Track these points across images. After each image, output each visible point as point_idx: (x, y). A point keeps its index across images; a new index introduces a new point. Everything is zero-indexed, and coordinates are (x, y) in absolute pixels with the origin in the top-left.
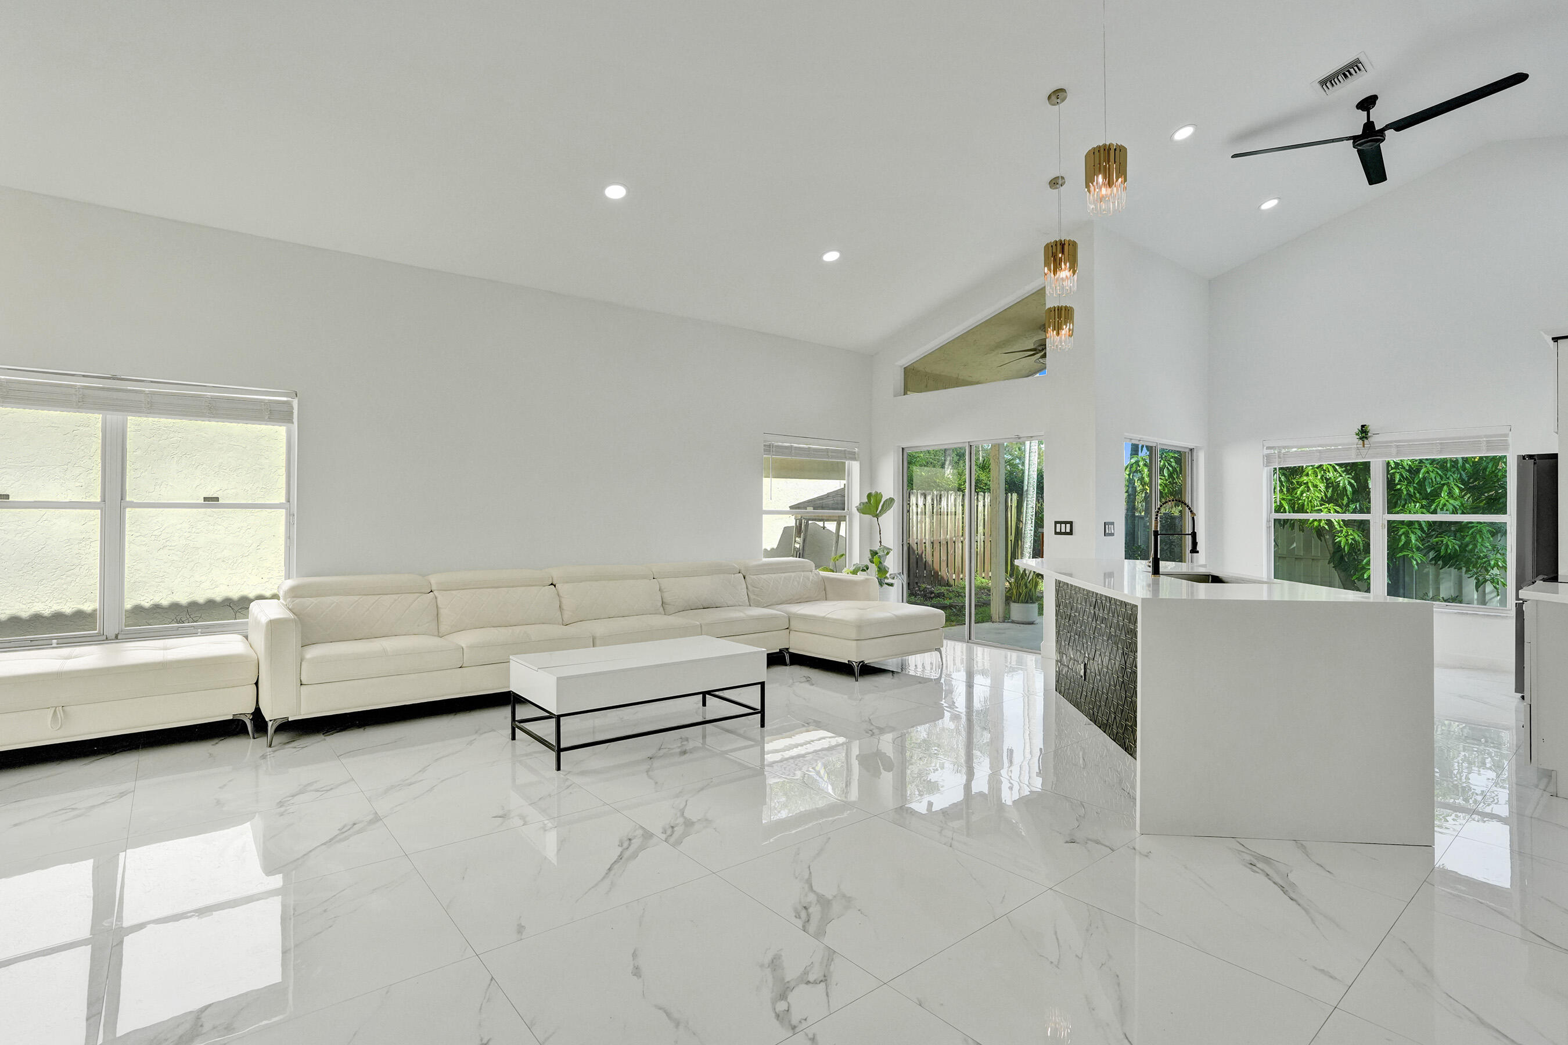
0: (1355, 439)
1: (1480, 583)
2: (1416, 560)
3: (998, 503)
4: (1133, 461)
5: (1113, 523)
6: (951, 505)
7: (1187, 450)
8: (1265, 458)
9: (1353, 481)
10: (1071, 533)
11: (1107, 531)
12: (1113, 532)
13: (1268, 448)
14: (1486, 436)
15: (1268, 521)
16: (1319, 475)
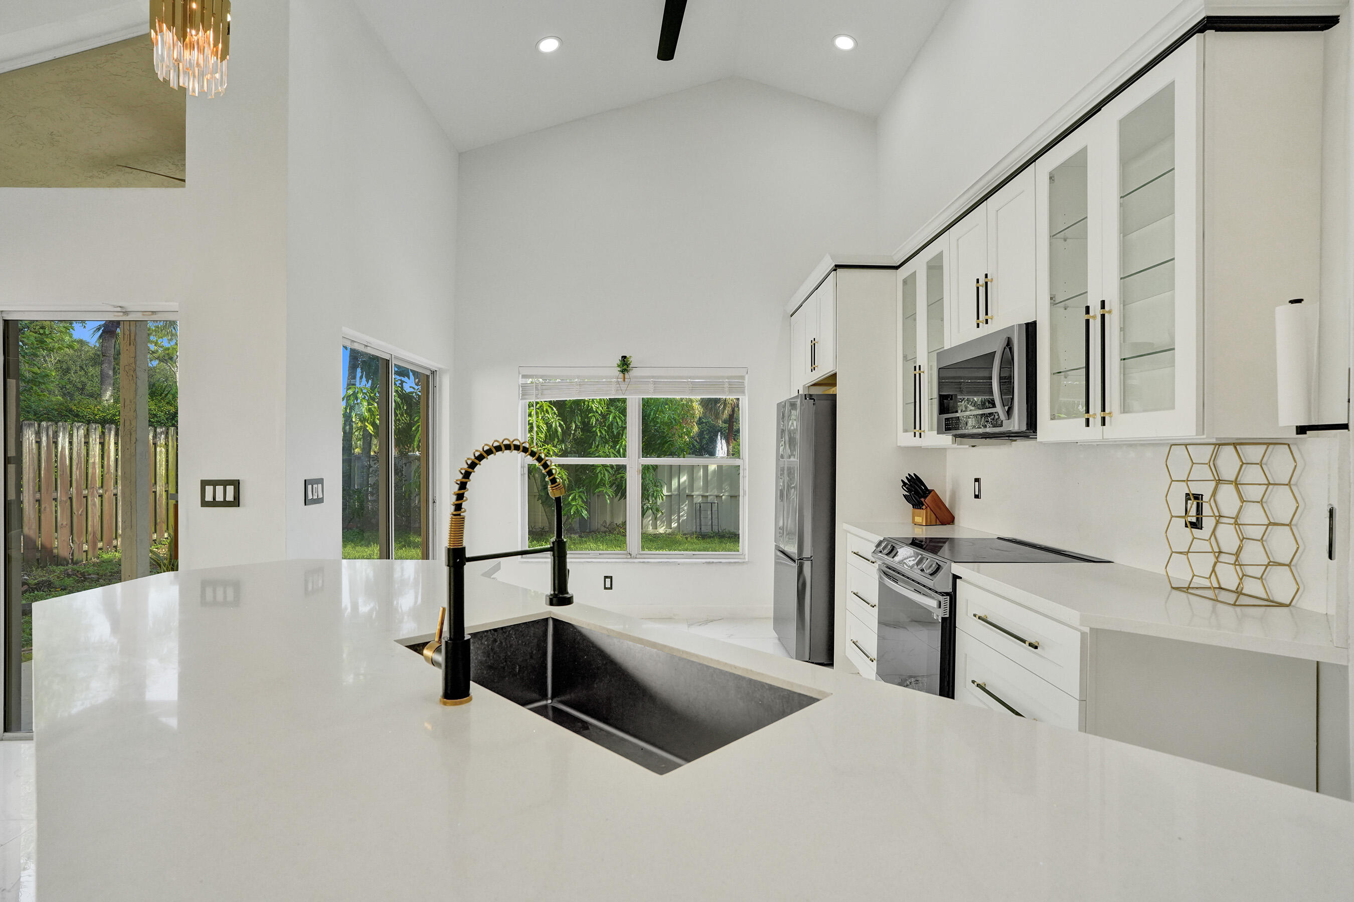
0: (616, 372)
1: (645, 511)
2: (609, 496)
3: (133, 440)
4: (350, 392)
5: (320, 481)
6: (79, 443)
7: (428, 373)
8: (521, 388)
9: (562, 423)
10: (236, 502)
11: (310, 497)
12: (320, 496)
13: (524, 376)
14: (728, 378)
15: (523, 467)
16: (540, 415)
